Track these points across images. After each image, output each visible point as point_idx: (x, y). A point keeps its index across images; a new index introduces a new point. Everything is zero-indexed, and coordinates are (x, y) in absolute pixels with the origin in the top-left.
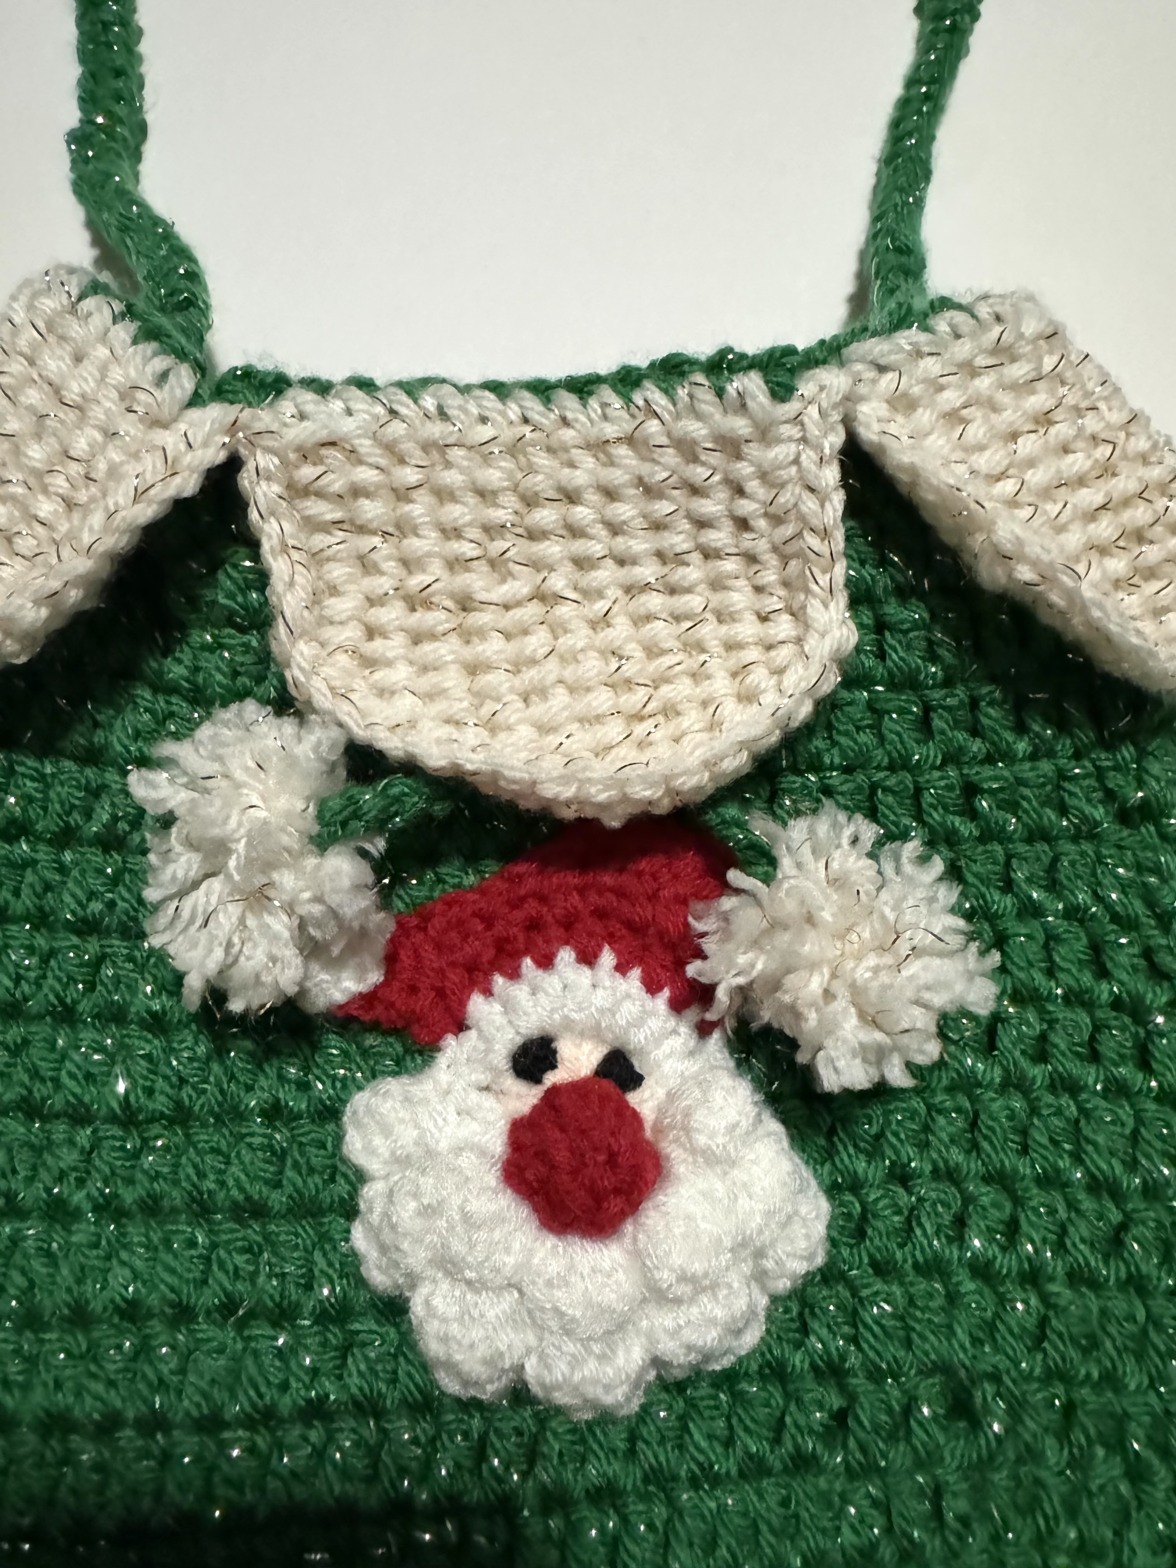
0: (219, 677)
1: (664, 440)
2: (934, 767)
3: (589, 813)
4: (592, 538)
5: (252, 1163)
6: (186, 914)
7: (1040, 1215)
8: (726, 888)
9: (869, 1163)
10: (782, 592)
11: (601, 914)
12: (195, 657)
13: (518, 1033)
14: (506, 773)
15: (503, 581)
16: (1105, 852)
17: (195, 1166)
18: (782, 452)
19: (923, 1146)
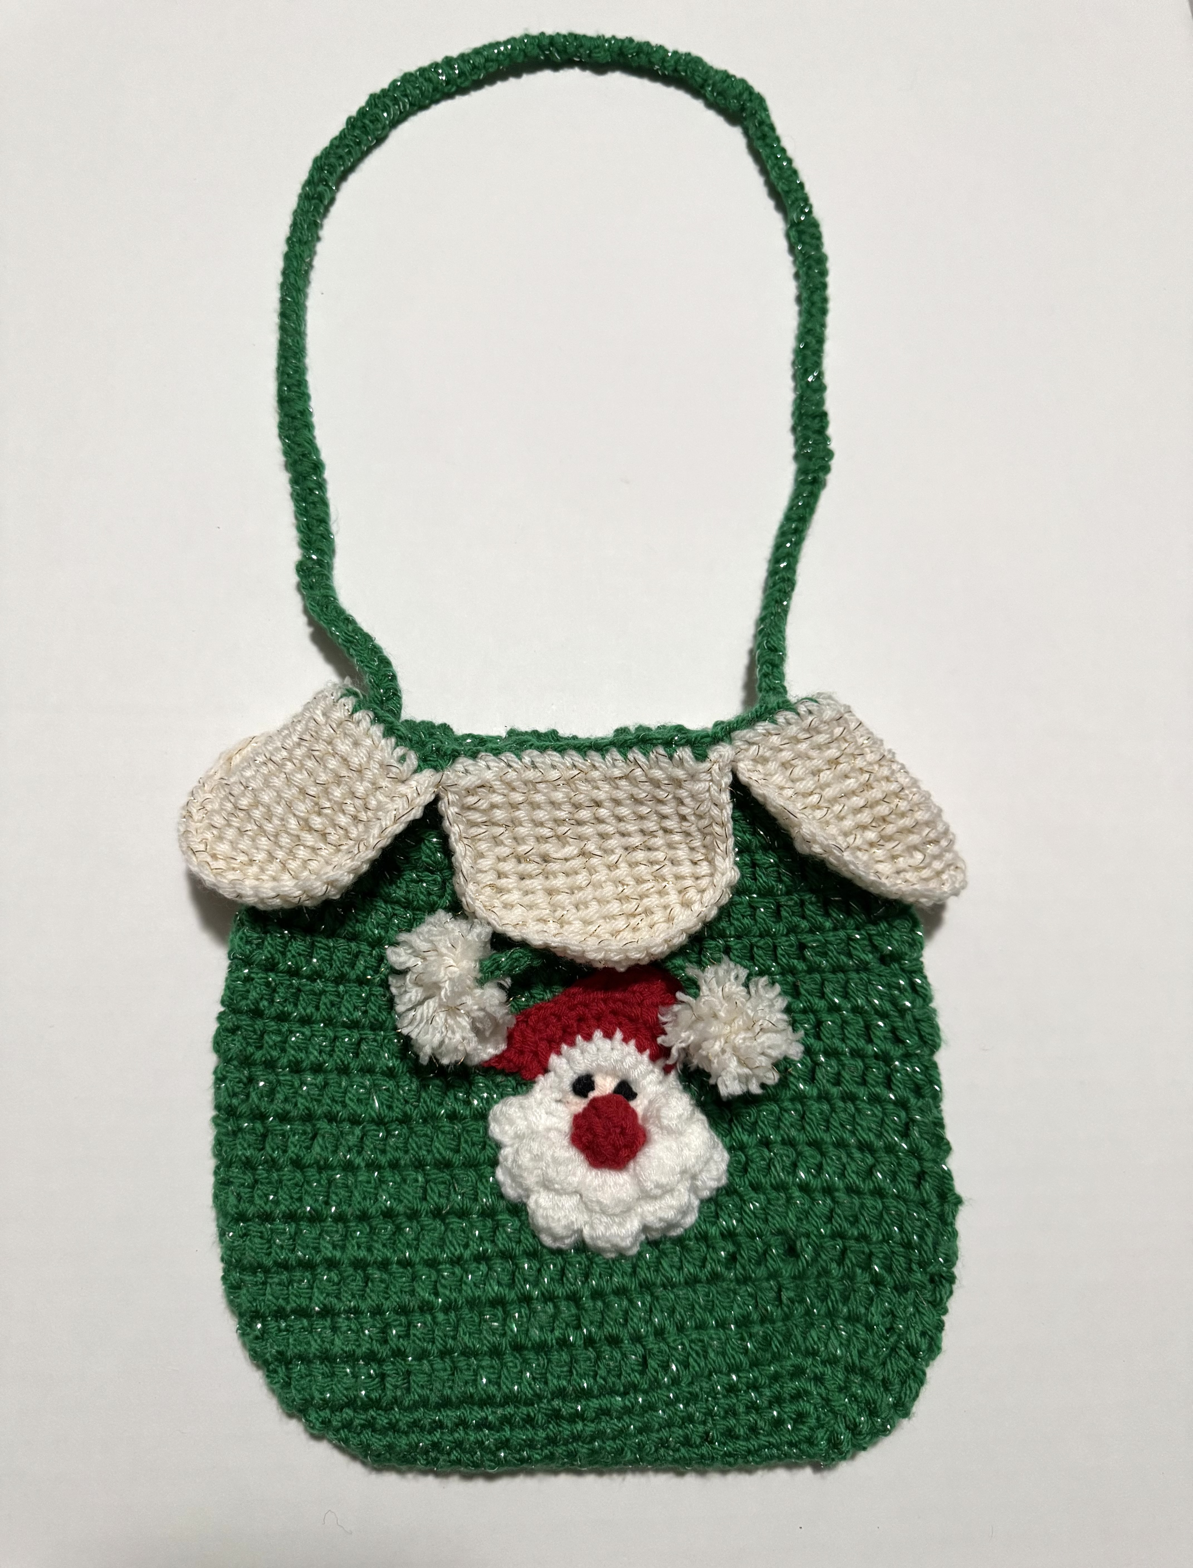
0: (422, 897)
1: (644, 779)
2: (783, 935)
3: (610, 965)
4: (608, 824)
5: (444, 1140)
6: (418, 1017)
7: (832, 1160)
8: (677, 1001)
9: (749, 1136)
10: (703, 851)
11: (614, 1013)
12: (407, 886)
13: (575, 1073)
14: (571, 947)
15: (564, 846)
16: (872, 978)
17: (416, 1143)
18: (701, 786)
19: (777, 1128)
